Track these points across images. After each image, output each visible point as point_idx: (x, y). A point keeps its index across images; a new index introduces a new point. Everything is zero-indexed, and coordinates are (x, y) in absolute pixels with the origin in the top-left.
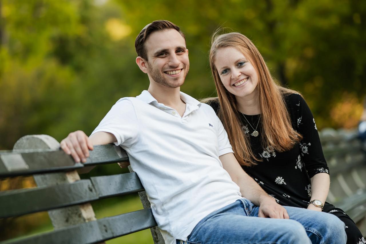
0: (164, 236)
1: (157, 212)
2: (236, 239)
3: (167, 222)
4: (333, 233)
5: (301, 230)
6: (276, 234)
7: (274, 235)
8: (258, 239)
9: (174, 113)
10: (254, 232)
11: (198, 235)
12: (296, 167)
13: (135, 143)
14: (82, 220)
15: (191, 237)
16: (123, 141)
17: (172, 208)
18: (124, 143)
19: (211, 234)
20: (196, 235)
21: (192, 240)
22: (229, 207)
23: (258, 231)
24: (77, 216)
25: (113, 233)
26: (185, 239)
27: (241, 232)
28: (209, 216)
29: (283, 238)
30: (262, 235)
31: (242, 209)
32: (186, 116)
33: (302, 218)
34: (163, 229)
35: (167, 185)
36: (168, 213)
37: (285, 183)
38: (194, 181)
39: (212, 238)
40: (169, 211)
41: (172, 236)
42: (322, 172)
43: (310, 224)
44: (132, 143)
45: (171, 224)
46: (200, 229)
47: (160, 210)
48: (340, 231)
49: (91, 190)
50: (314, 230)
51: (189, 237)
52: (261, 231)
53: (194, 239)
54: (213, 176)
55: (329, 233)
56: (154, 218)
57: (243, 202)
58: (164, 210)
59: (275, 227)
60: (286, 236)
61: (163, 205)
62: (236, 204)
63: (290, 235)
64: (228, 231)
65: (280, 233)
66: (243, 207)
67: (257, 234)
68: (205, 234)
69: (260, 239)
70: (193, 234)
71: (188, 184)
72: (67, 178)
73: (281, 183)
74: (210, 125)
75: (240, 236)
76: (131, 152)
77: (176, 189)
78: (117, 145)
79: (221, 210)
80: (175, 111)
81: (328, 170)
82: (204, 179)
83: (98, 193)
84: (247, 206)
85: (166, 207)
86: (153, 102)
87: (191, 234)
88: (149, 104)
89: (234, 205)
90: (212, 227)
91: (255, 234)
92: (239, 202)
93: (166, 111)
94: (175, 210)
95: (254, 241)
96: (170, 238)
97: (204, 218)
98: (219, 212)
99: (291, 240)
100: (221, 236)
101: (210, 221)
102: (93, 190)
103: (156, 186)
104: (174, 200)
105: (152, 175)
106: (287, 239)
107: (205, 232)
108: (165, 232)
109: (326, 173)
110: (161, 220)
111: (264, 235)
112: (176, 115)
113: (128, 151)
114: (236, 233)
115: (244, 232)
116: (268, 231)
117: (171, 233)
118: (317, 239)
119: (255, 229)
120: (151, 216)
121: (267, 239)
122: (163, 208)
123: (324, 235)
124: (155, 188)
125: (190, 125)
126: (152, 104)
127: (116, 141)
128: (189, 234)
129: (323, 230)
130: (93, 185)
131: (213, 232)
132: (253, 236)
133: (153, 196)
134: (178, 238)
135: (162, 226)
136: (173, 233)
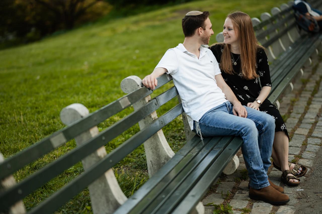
0: (187, 117)
1: (184, 106)
2: (222, 125)
3: (189, 111)
4: (269, 125)
5: (254, 125)
6: (241, 126)
7: (240, 127)
8: (232, 127)
9: (195, 57)
10: (231, 123)
11: (204, 120)
12: (255, 82)
13: (176, 73)
14: (151, 119)
15: (201, 120)
16: (171, 72)
17: (192, 105)
18: (171, 73)
19: (210, 121)
20: (203, 120)
21: (201, 122)
22: (219, 106)
23: (233, 123)
24: (149, 117)
25: (165, 124)
26: (198, 121)
27: (225, 122)
28: (210, 111)
29: (244, 129)
30: (235, 126)
31: (226, 108)
32: (200, 59)
33: (255, 115)
34: (187, 114)
35: (190, 94)
36: (190, 107)
37: (248, 90)
38: (203, 93)
39: (211, 123)
40: (190, 106)
41: (192, 119)
42: (268, 86)
43: (259, 119)
44: (175, 72)
45: (191, 112)
46: (205, 117)
47: (186, 105)
48: (273, 124)
49: (156, 105)
50: (260, 123)
51: (200, 120)
52: (235, 124)
53: (202, 121)
54: (212, 90)
55: (267, 124)
56: (183, 109)
57: (227, 104)
58: (188, 106)
59: (241, 123)
60: (246, 128)
61: (187, 103)
62: (223, 105)
63: (248, 128)
64: (219, 120)
65: (244, 126)
66: (227, 107)
67: (232, 125)
68: (207, 120)
69: (234, 127)
70: (202, 119)
71: (200, 94)
72: (145, 99)
73: (246, 89)
74: (211, 62)
75: (224, 124)
76: (174, 76)
77: (194, 96)
78: (168, 74)
79: (216, 108)
80: (196, 56)
81: (271, 85)
82: (208, 92)
83: (159, 105)
84: (228, 106)
85: (189, 104)
86: (186, 51)
87: (201, 119)
88: (184, 52)
89: (222, 105)
90: (211, 117)
91: (231, 124)
92: (225, 104)
93: (191, 56)
94: (193, 106)
95: (231, 128)
96: (191, 119)
97: (208, 112)
98: (215, 109)
99: (248, 130)
100: (215, 123)
101: (210, 114)
102: (157, 104)
103: (185, 94)
104: (193, 101)
105: (183, 88)
106: (247, 129)
107: (207, 119)
108: (188, 116)
109: (270, 86)
110: (186, 110)
111: (236, 126)
112: (196, 58)
113: (173, 76)
114: (222, 123)
115: (226, 122)
116: (238, 124)
117: (191, 117)
118: (261, 127)
119: (232, 122)
120: (182, 108)
121: (237, 128)
122: (187, 104)
123: (265, 125)
124: (184, 95)
125: (202, 63)
126: (185, 52)
127: (168, 71)
128: (200, 119)
129: (264, 123)
130: (157, 102)
131: (212, 120)
132: (230, 125)
133: (183, 99)
134: (195, 120)
135: (187, 113)
136: (192, 117)
